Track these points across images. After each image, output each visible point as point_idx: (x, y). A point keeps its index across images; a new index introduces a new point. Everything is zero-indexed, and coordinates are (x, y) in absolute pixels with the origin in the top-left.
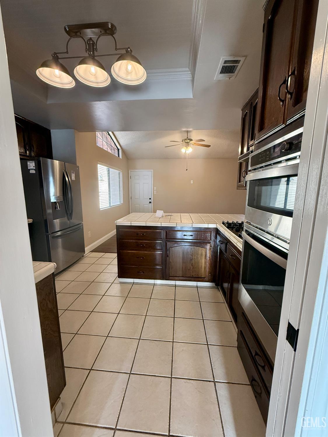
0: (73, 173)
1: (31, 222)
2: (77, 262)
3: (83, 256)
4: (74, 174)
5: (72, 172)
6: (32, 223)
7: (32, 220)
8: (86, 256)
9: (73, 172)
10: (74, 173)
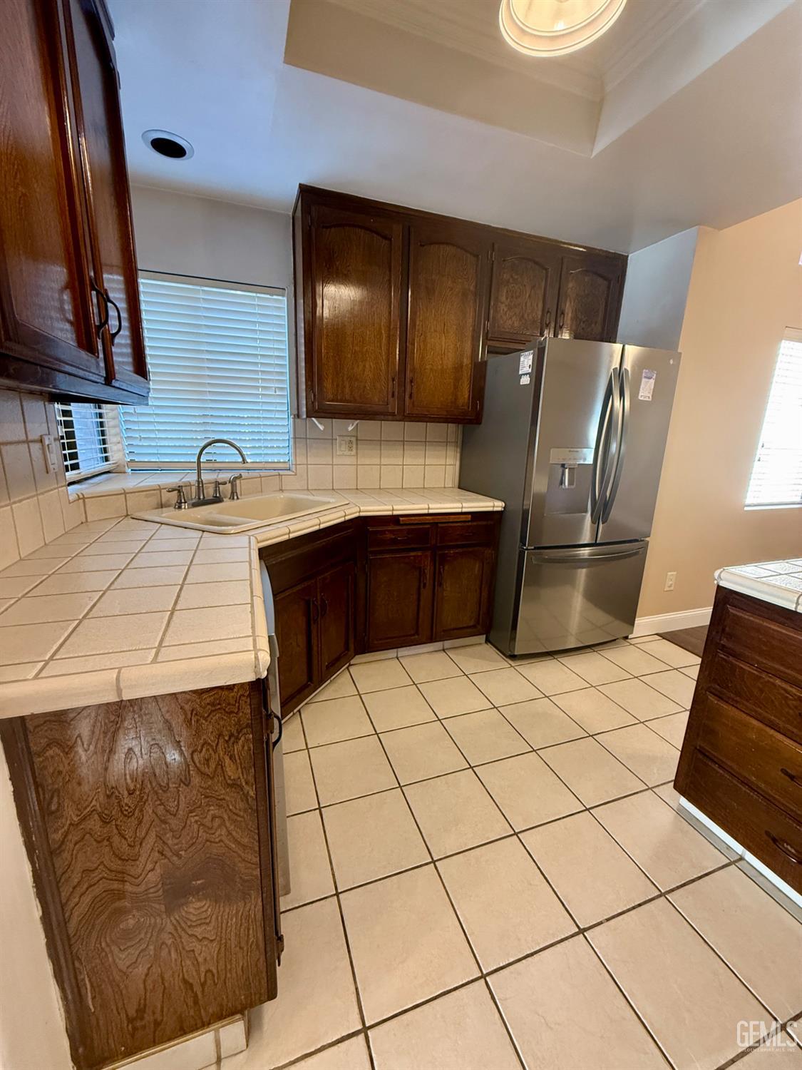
0: (650, 378)
1: (500, 509)
2: (596, 649)
3: (626, 638)
4: (652, 381)
5: (644, 375)
6: (502, 511)
7: (504, 504)
8: (633, 642)
9: (649, 375)
10: (654, 377)
